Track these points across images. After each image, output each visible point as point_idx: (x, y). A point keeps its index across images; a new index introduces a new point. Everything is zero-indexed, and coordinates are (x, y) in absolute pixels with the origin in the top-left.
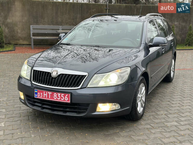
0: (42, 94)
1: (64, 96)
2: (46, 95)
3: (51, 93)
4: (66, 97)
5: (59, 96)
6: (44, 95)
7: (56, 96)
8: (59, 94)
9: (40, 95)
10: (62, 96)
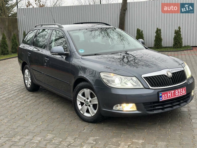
0: (166, 95)
1: (182, 90)
2: (170, 94)
3: (173, 91)
4: (184, 91)
5: (179, 92)
6: (169, 95)
7: (177, 93)
8: (179, 90)
9: (165, 97)
10: (181, 91)
